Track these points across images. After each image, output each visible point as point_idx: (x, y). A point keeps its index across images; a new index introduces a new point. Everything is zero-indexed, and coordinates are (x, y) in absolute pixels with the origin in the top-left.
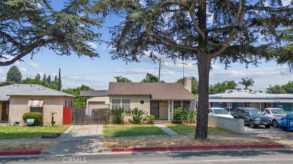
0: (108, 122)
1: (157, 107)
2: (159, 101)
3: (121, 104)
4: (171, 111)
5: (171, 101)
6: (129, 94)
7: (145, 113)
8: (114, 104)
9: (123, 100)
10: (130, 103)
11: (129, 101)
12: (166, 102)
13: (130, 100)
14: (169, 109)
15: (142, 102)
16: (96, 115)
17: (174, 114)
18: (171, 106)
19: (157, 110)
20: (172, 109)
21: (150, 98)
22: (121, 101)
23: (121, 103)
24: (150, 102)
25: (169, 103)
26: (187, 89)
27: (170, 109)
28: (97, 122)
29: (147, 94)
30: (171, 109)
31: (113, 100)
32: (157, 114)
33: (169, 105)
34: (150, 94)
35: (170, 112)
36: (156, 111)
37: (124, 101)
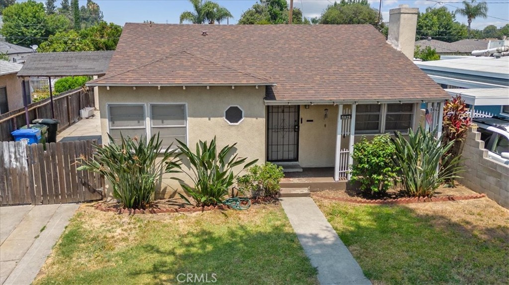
0: (100, 193)
1: (292, 123)
2: (299, 106)
3: (148, 123)
4: (345, 145)
5: (347, 106)
6: (178, 82)
7: (247, 162)
8: (117, 123)
9: (153, 107)
10: (183, 117)
11: (180, 113)
12: (328, 110)
13: (184, 105)
14: (339, 137)
15: (234, 115)
16: (48, 169)
17: (359, 160)
18: (346, 128)
19: (292, 134)
20: (349, 137)
21: (266, 98)
22: (147, 110)
23: (148, 119)
24: (264, 112)
25: (340, 113)
26: (399, 49)
27: (343, 137)
28: (57, 196)
29: (252, 82)
30: (345, 139)
31: (111, 108)
32: (292, 148)
33: (340, 121)
34: (264, 83)
35: (342, 148)
36: (286, 139)
37: (158, 113)
